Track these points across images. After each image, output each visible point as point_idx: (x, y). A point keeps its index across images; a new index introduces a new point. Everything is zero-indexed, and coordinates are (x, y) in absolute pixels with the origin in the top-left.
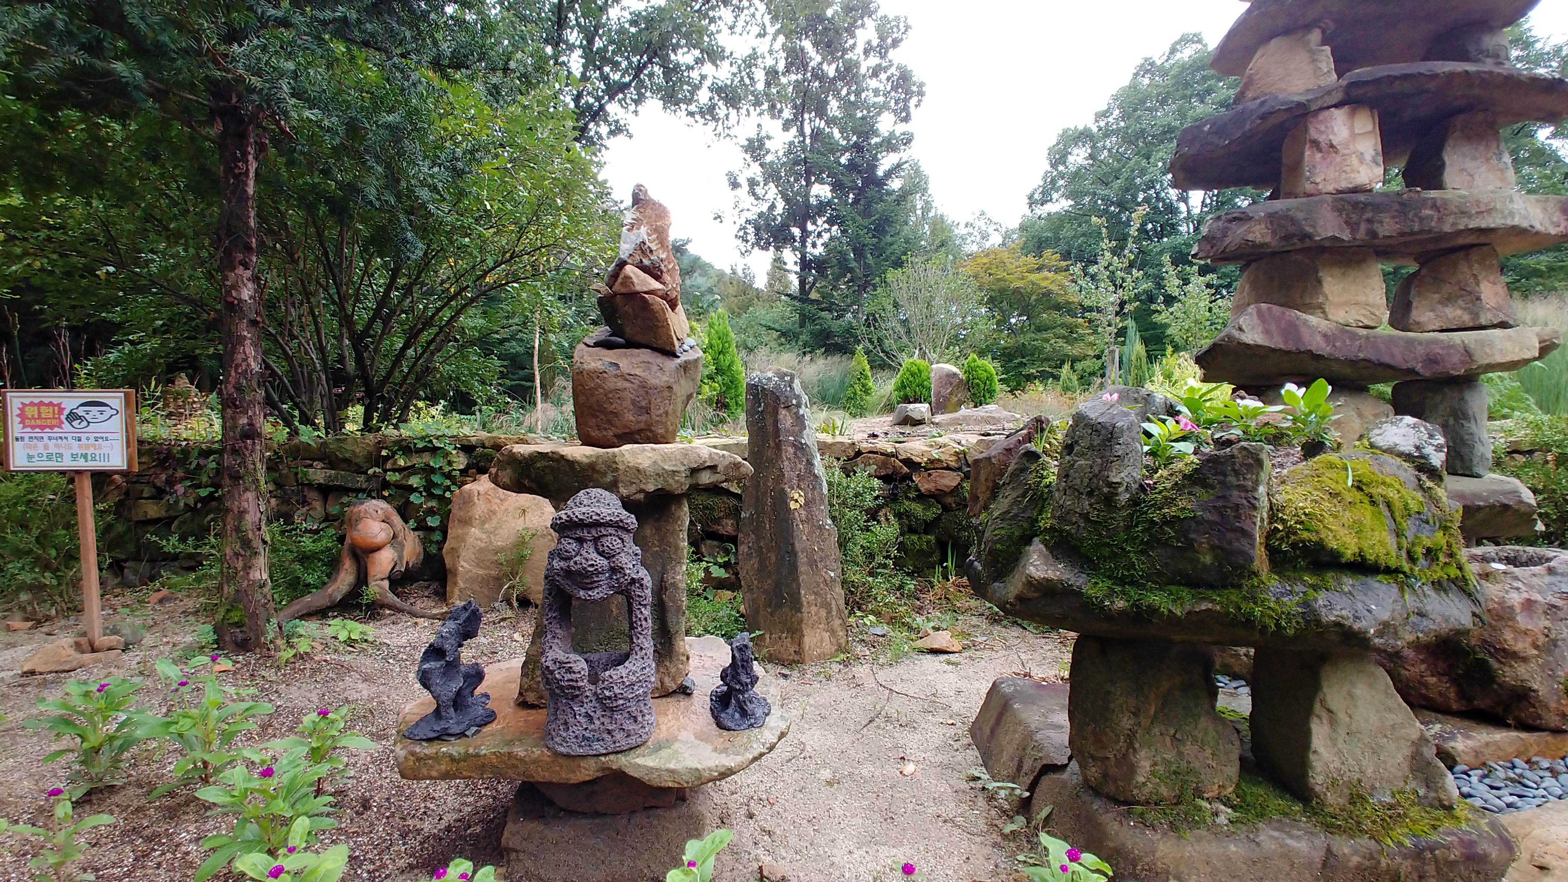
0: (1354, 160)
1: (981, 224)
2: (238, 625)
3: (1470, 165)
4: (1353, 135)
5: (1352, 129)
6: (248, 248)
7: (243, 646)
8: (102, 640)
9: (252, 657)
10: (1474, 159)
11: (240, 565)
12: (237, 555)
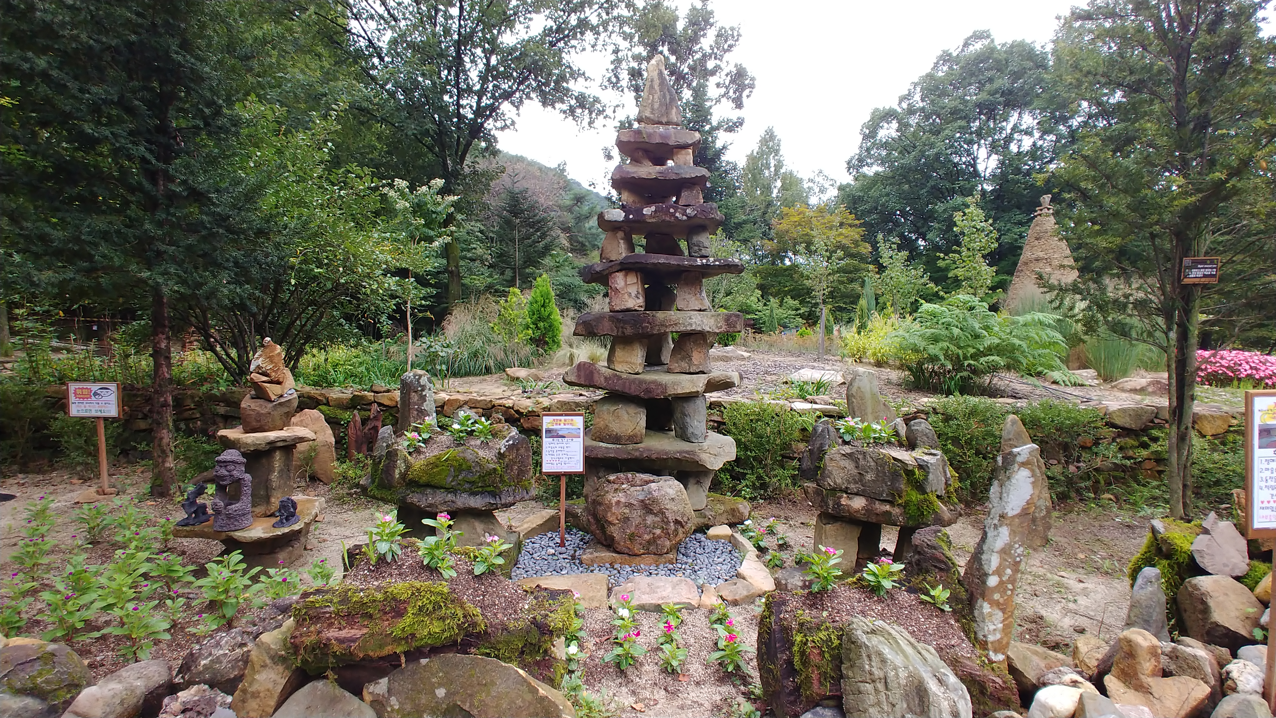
0: (626, 296)
1: (820, 179)
2: (160, 486)
3: (687, 296)
4: (626, 285)
5: (626, 281)
6: (165, 326)
7: (162, 495)
8: (108, 490)
9: (164, 500)
10: (689, 294)
11: (160, 460)
12: (159, 456)
